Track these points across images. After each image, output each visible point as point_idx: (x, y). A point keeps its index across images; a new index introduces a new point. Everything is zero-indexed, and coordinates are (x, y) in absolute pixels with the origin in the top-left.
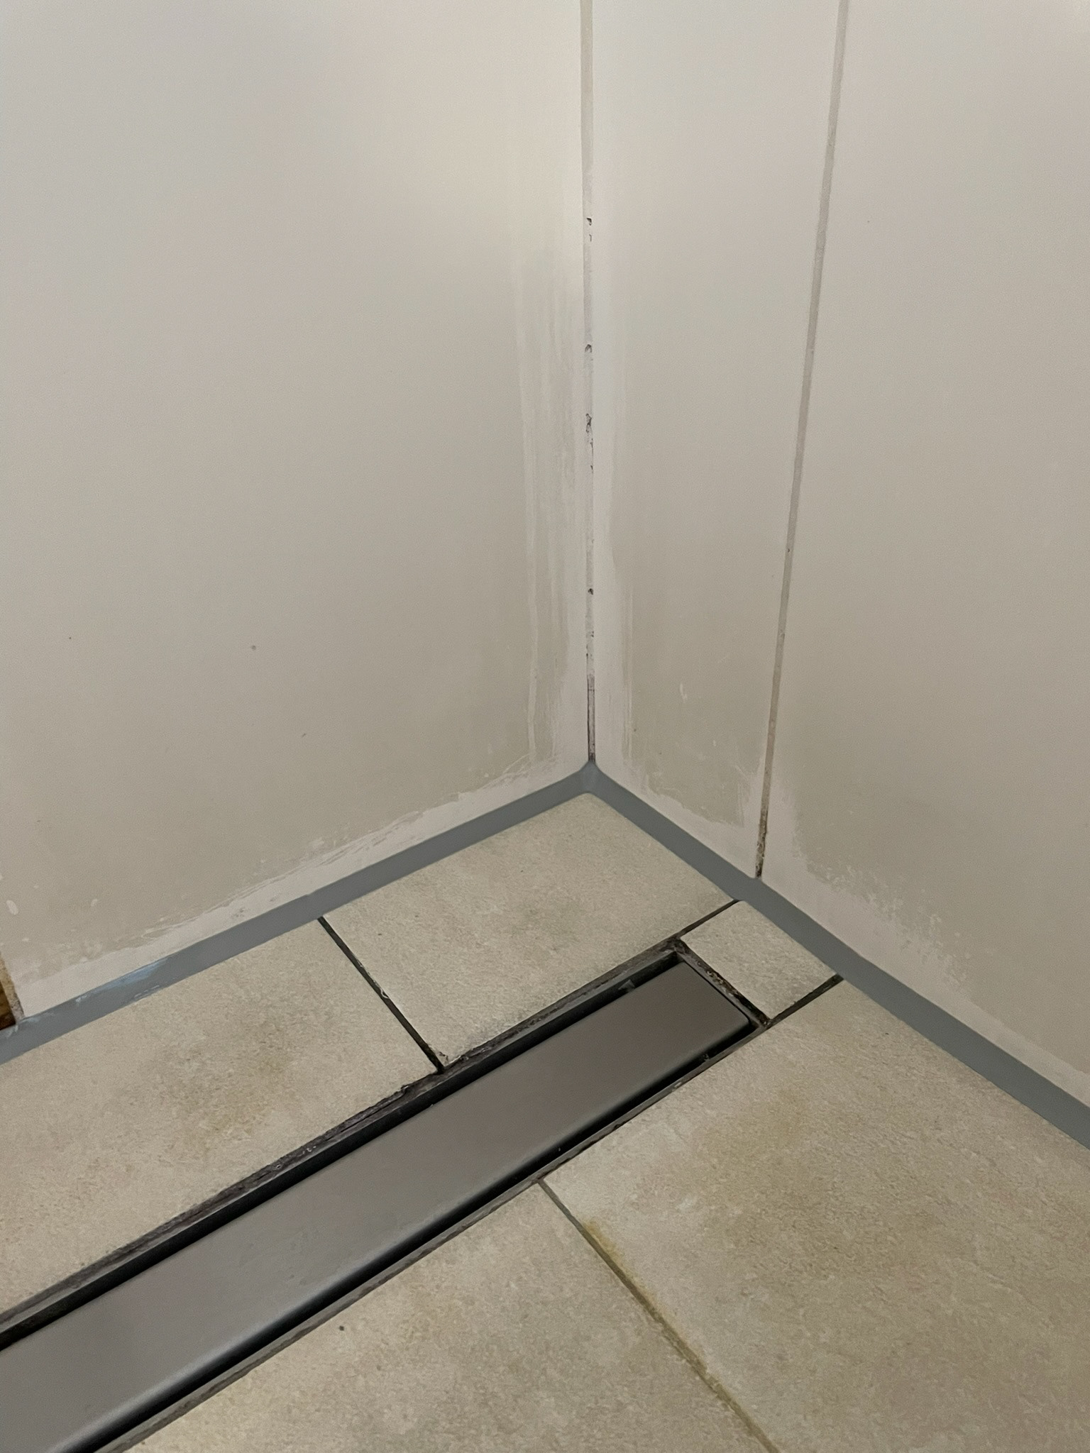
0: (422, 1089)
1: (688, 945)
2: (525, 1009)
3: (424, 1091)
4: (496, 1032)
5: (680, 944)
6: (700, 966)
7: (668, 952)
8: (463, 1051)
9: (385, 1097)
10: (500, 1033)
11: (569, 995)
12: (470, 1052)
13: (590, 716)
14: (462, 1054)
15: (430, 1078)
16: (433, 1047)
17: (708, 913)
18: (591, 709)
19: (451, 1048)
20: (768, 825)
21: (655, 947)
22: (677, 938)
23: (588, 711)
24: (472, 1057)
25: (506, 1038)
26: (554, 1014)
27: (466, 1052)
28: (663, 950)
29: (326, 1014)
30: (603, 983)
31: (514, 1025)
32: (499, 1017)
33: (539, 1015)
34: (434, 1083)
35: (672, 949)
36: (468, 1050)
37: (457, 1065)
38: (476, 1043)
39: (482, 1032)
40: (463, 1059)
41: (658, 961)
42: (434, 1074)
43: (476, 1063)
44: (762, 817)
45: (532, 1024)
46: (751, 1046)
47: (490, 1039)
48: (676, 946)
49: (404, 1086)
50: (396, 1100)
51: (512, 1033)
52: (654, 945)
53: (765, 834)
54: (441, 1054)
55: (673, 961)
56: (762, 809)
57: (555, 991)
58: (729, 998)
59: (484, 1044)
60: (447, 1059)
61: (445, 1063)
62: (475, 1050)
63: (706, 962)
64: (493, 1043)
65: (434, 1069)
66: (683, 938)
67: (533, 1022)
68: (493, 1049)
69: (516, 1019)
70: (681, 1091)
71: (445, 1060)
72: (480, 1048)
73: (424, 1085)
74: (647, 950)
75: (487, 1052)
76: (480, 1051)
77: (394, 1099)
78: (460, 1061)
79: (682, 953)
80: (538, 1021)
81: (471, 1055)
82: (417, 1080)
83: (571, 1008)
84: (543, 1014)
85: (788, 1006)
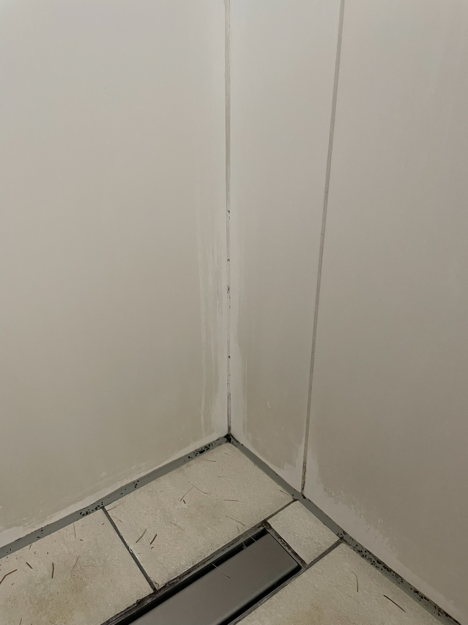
0: (146, 602)
1: (271, 525)
2: (195, 559)
3: (147, 602)
4: (181, 571)
5: (267, 524)
6: (276, 535)
7: (262, 528)
8: (166, 581)
9: (129, 606)
10: (183, 572)
11: (215, 552)
12: (169, 582)
13: (229, 409)
14: (166, 583)
15: (150, 596)
16: (152, 579)
17: (280, 508)
18: (229, 406)
19: (160, 581)
20: (306, 468)
21: (255, 526)
22: (266, 521)
23: (228, 408)
24: (170, 585)
25: (186, 574)
26: (208, 561)
27: (167, 582)
28: (259, 527)
29: (104, 560)
30: (231, 545)
31: (190, 568)
32: (183, 563)
33: (202, 562)
34: (152, 598)
35: (264, 526)
36: (168, 581)
37: (163, 589)
38: (172, 577)
39: (175, 571)
40: (166, 586)
41: (257, 533)
42: (152, 594)
43: (172, 588)
44: (303, 464)
45: (198, 567)
46: (298, 579)
47: (179, 575)
48: (265, 525)
49: (138, 600)
50: (134, 608)
51: (189, 572)
52: (255, 525)
53: (305, 472)
54: (156, 583)
55: (264, 533)
56: (304, 461)
57: (210, 549)
58: (289, 553)
59: (176, 578)
60: (158, 585)
61: (158, 588)
62: (172, 581)
63: (279, 534)
64: (180, 577)
65: (152, 591)
66: (269, 521)
67: (199, 566)
68: (180, 580)
69: (191, 564)
70: (266, 604)
71: (157, 586)
72: (174, 579)
73: (147, 600)
74: (252, 527)
75: (177, 582)
76: (173, 582)
77: (133, 607)
78: (165, 587)
79: (268, 529)
80: (201, 565)
81: (169, 583)
82: (144, 597)
83: (217, 558)
84: (204, 561)
85: (316, 558)
